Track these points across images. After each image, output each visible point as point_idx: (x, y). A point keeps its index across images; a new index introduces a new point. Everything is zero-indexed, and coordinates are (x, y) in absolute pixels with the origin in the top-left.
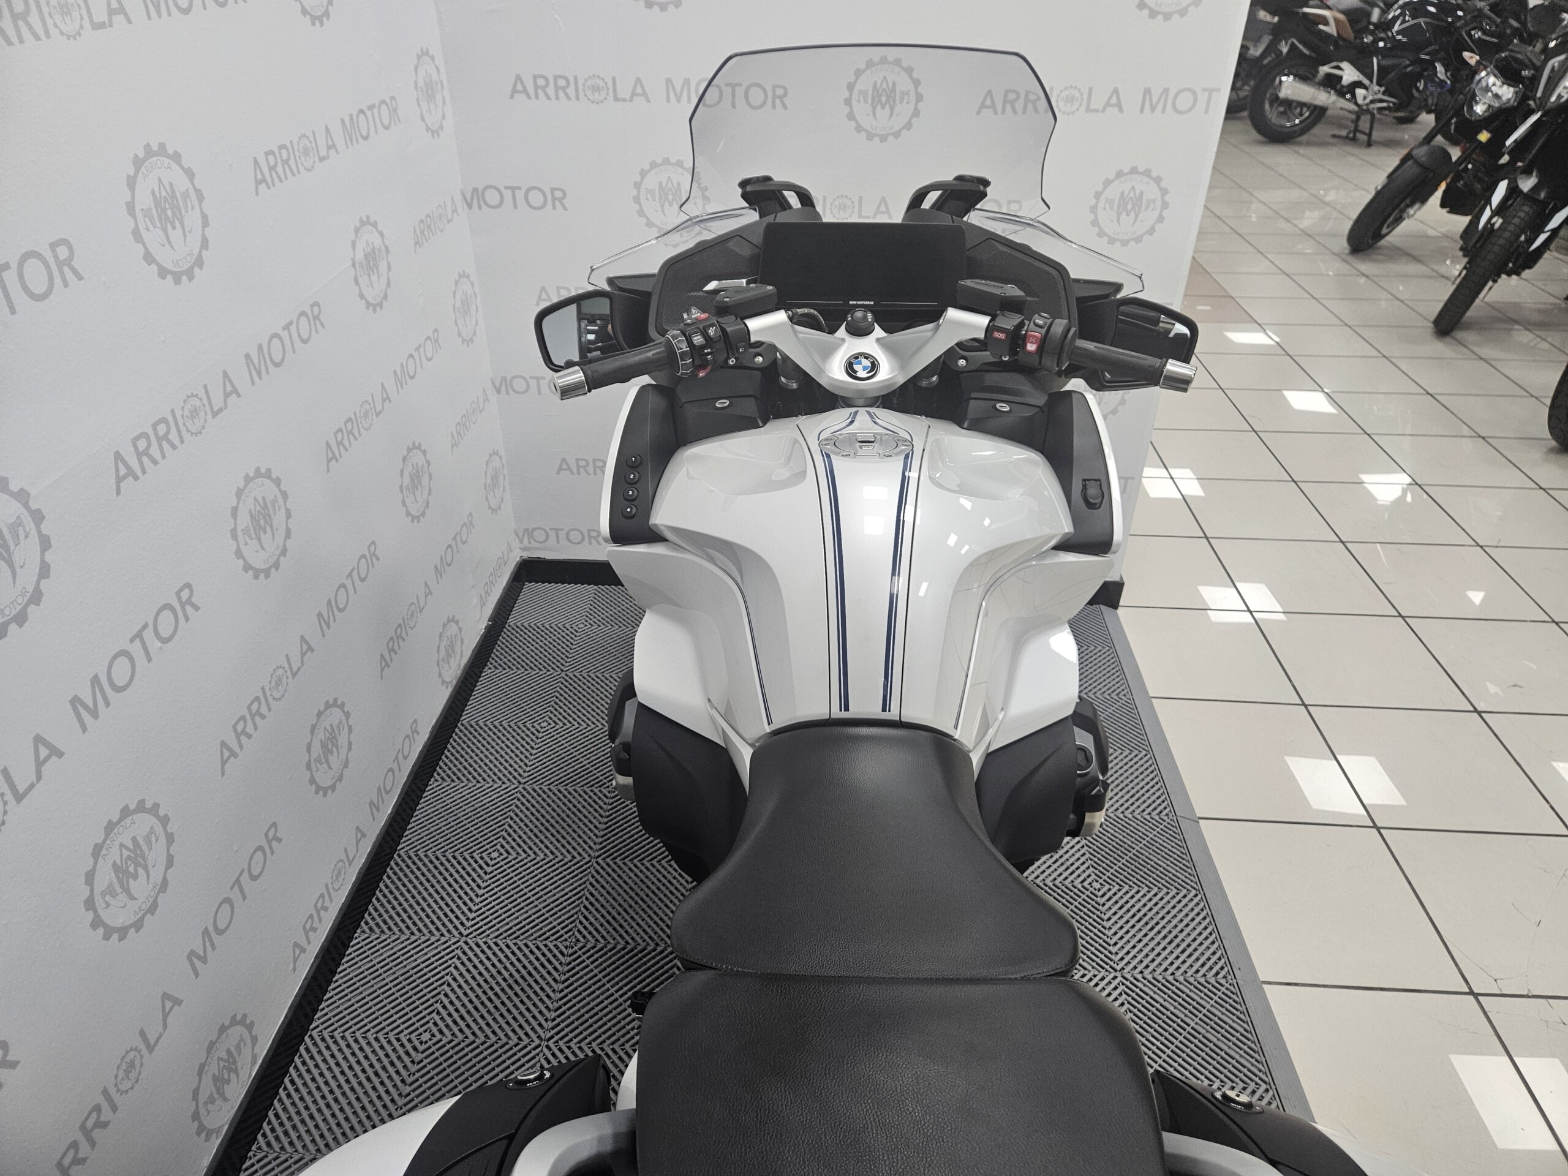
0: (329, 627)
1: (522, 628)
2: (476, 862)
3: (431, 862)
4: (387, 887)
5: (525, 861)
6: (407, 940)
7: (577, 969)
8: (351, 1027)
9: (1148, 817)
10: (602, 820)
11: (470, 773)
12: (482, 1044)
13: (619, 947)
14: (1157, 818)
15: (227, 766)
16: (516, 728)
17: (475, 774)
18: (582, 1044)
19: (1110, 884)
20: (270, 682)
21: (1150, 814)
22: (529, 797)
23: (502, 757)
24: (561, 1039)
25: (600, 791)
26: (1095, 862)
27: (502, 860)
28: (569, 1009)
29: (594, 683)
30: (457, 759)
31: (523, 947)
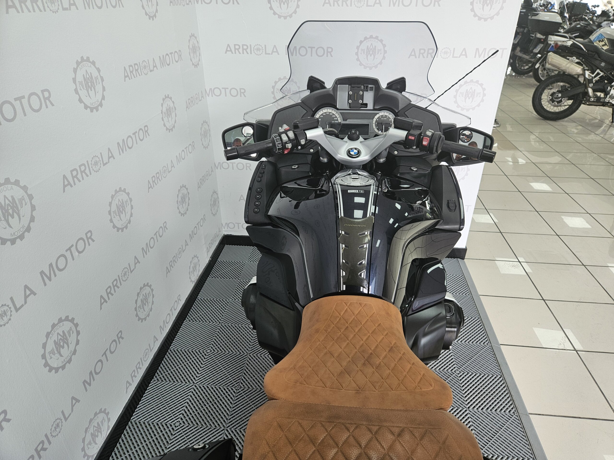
1: (223, 262)
2: (201, 354)
3: (183, 353)
4: (165, 363)
5: (221, 354)
6: (171, 384)
7: (240, 398)
8: (147, 419)
9: (479, 345)
10: (252, 339)
11: (200, 318)
12: (200, 428)
13: (258, 390)
14: (483, 345)
15: (103, 306)
16: (219, 301)
17: (202, 319)
18: (241, 430)
19: (463, 372)
20: (122, 273)
22: (223, 329)
23: (213, 312)
24: (233, 427)
26: (457, 362)
27: (211, 353)
28: (236, 415)
30: (195, 313)
31: (218, 389)
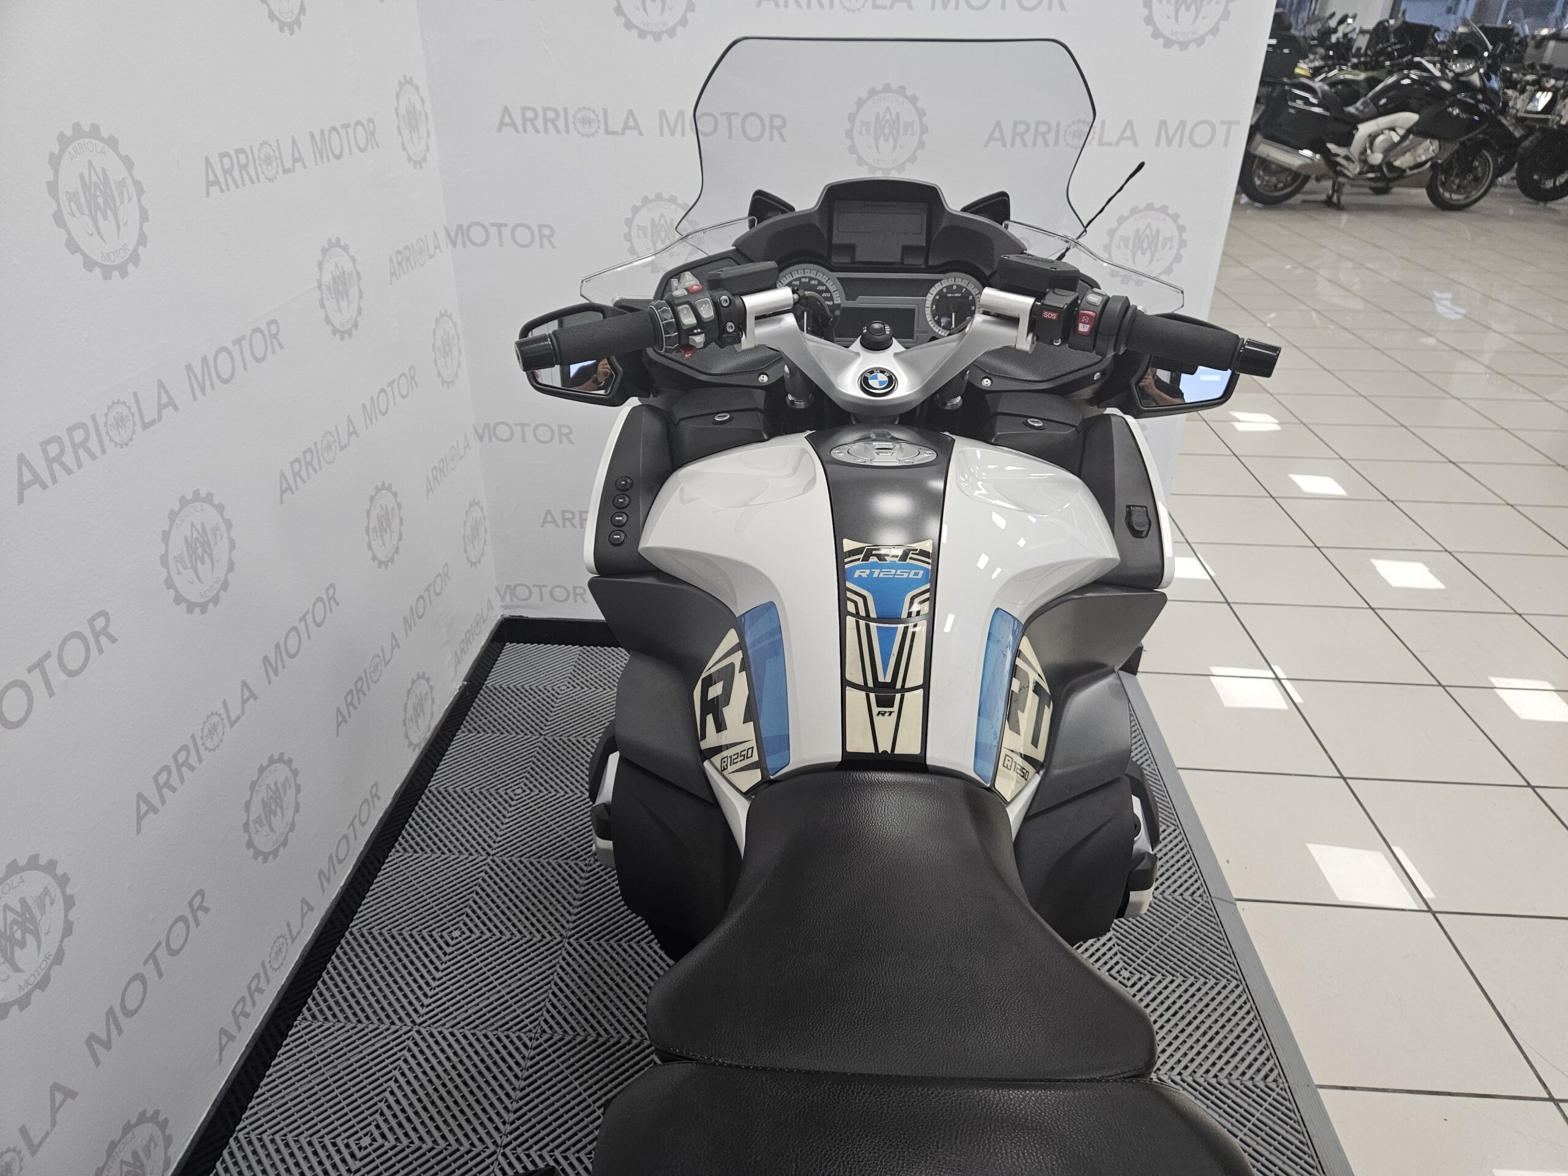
0: (276, 674)
1: (501, 690)
2: (435, 941)
3: (386, 941)
4: (335, 968)
5: (490, 941)
6: (352, 1029)
7: (542, 1064)
8: (282, 1129)
9: (1180, 898)
10: (576, 896)
11: (435, 844)
12: (430, 1151)
13: (590, 1039)
14: (1190, 899)
15: (144, 822)
16: (487, 795)
17: (441, 845)
18: (544, 1152)
19: (1141, 973)
20: (202, 730)
21: (1181, 895)
23: (471, 826)
24: (520, 1145)
25: (576, 864)
26: (1123, 948)
27: (464, 940)
28: (530, 1110)
29: (574, 748)
30: (421, 828)
31: (482, 1039)
